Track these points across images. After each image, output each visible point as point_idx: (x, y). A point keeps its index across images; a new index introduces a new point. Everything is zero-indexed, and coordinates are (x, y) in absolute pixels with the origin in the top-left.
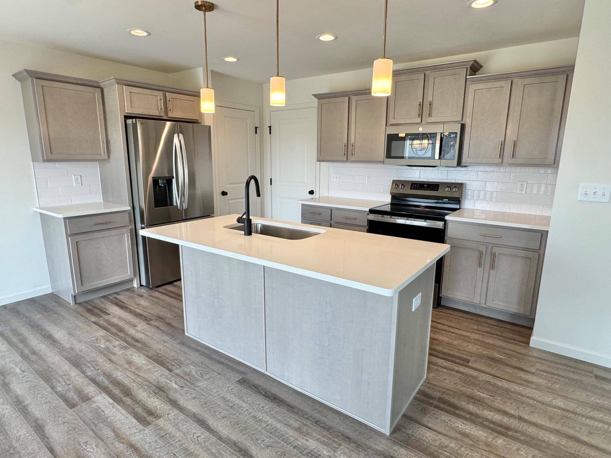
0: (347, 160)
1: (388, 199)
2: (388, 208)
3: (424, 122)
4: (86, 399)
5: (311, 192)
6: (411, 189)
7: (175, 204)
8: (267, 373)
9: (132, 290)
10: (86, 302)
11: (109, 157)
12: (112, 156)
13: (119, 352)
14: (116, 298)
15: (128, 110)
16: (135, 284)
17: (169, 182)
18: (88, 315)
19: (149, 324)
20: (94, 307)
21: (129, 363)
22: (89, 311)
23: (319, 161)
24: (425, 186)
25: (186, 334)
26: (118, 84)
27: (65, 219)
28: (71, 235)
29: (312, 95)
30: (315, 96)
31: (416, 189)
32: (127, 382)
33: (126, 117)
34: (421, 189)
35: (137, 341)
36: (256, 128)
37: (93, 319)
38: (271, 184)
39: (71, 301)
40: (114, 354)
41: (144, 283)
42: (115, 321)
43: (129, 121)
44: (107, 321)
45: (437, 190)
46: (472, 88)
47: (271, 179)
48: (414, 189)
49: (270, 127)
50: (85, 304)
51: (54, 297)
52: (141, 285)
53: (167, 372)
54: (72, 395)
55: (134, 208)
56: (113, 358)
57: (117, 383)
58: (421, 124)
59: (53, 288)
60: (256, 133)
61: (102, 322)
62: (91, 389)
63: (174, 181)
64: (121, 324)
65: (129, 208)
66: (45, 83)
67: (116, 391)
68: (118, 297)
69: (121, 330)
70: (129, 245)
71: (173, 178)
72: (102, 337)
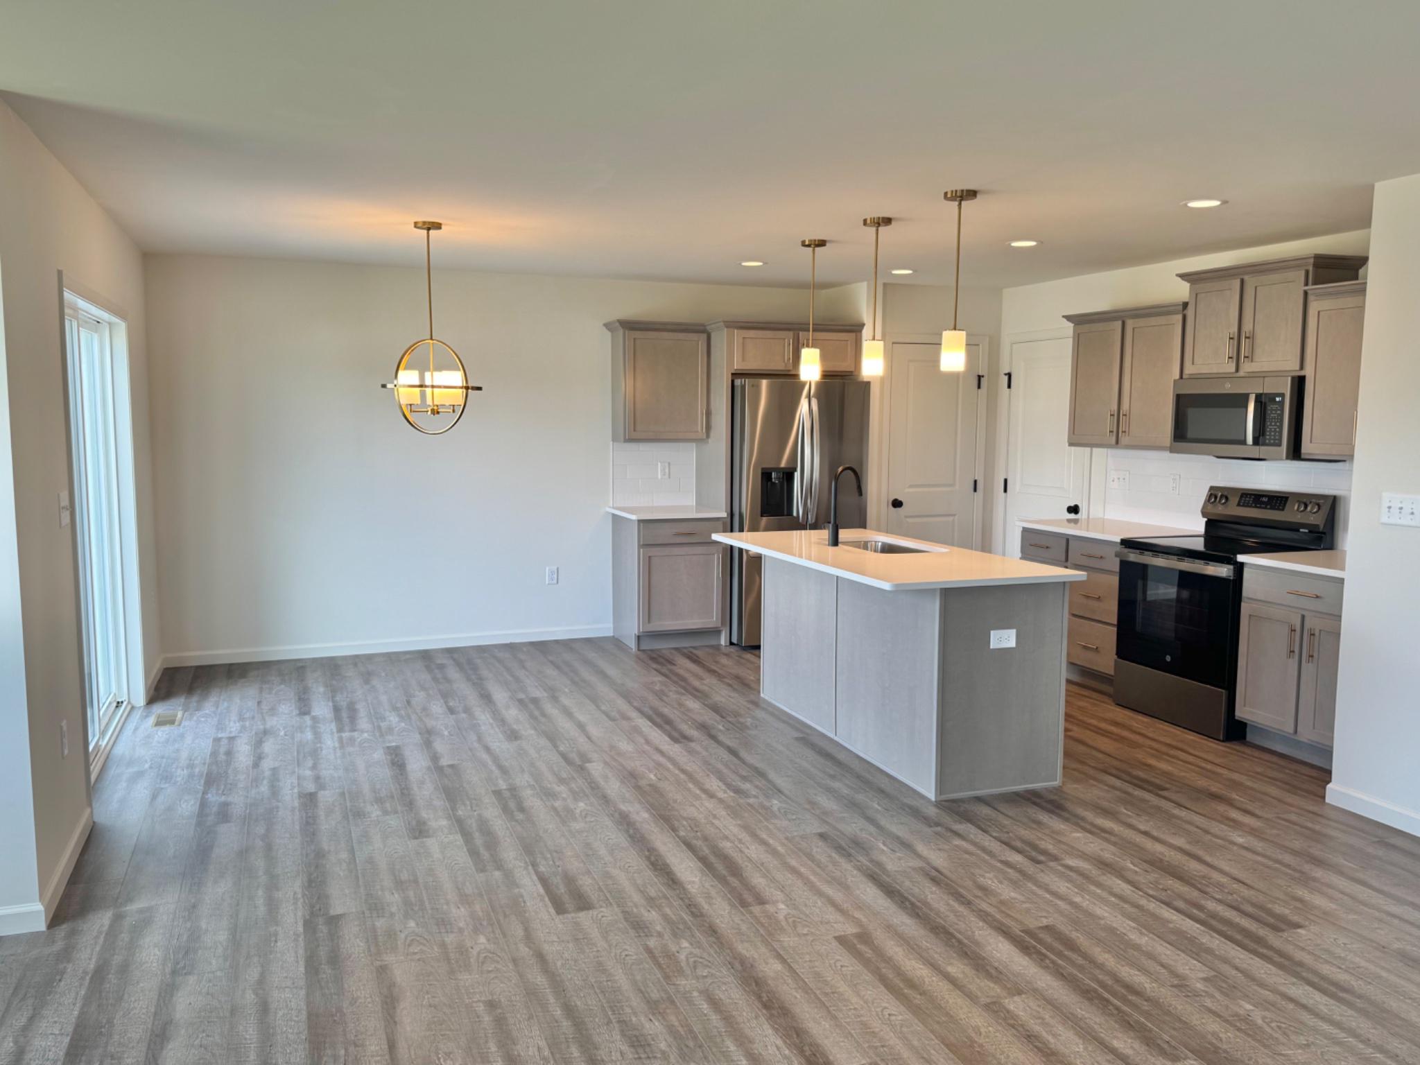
0: (1117, 442)
1: (1198, 525)
2: (1199, 545)
3: (1241, 373)
4: (628, 719)
5: (1074, 509)
6: (1239, 505)
7: (795, 514)
8: (836, 738)
9: (717, 647)
10: (652, 650)
11: (708, 436)
12: (712, 434)
13: (673, 696)
14: (691, 652)
15: (737, 366)
16: (723, 641)
17: (788, 475)
18: (650, 662)
19: (722, 681)
20: (660, 656)
21: (681, 705)
22: (652, 659)
23: (1071, 444)
24: (1265, 499)
25: (762, 695)
26: (727, 327)
27: (640, 521)
28: (644, 545)
29: (1064, 317)
30: (1068, 318)
31: (1248, 506)
32: (672, 716)
33: (736, 375)
34: (1256, 507)
35: (697, 690)
36: (980, 377)
37: (655, 666)
38: (1005, 490)
39: (632, 644)
40: (667, 696)
41: (735, 640)
42: (681, 672)
43: (738, 382)
44: (671, 671)
45: (1283, 510)
46: (1314, 307)
47: (1006, 481)
48: (1243, 506)
49: (1009, 375)
50: (649, 652)
51: (616, 642)
52: (731, 644)
53: (718, 718)
54: (614, 714)
55: (732, 515)
56: (665, 698)
57: (661, 715)
58: (1238, 375)
59: (615, 628)
60: (979, 387)
61: (664, 670)
62: (634, 714)
63: (797, 475)
64: (687, 675)
65: (724, 515)
66: (638, 334)
67: (658, 720)
68: (695, 651)
69: (684, 679)
70: (718, 574)
71: (795, 470)
72: (660, 682)
